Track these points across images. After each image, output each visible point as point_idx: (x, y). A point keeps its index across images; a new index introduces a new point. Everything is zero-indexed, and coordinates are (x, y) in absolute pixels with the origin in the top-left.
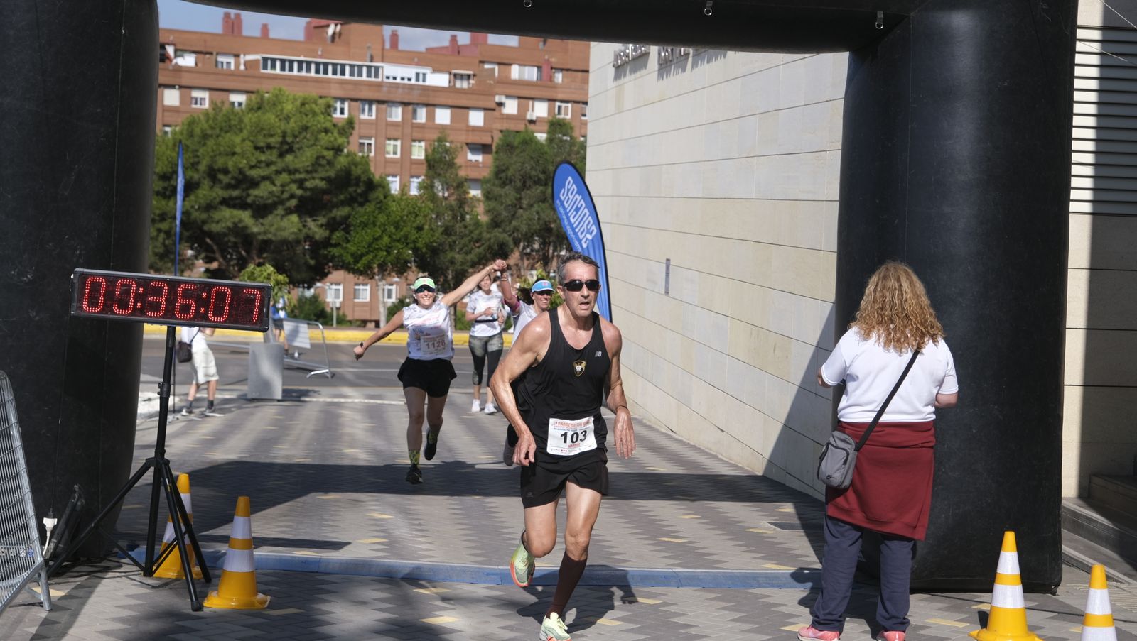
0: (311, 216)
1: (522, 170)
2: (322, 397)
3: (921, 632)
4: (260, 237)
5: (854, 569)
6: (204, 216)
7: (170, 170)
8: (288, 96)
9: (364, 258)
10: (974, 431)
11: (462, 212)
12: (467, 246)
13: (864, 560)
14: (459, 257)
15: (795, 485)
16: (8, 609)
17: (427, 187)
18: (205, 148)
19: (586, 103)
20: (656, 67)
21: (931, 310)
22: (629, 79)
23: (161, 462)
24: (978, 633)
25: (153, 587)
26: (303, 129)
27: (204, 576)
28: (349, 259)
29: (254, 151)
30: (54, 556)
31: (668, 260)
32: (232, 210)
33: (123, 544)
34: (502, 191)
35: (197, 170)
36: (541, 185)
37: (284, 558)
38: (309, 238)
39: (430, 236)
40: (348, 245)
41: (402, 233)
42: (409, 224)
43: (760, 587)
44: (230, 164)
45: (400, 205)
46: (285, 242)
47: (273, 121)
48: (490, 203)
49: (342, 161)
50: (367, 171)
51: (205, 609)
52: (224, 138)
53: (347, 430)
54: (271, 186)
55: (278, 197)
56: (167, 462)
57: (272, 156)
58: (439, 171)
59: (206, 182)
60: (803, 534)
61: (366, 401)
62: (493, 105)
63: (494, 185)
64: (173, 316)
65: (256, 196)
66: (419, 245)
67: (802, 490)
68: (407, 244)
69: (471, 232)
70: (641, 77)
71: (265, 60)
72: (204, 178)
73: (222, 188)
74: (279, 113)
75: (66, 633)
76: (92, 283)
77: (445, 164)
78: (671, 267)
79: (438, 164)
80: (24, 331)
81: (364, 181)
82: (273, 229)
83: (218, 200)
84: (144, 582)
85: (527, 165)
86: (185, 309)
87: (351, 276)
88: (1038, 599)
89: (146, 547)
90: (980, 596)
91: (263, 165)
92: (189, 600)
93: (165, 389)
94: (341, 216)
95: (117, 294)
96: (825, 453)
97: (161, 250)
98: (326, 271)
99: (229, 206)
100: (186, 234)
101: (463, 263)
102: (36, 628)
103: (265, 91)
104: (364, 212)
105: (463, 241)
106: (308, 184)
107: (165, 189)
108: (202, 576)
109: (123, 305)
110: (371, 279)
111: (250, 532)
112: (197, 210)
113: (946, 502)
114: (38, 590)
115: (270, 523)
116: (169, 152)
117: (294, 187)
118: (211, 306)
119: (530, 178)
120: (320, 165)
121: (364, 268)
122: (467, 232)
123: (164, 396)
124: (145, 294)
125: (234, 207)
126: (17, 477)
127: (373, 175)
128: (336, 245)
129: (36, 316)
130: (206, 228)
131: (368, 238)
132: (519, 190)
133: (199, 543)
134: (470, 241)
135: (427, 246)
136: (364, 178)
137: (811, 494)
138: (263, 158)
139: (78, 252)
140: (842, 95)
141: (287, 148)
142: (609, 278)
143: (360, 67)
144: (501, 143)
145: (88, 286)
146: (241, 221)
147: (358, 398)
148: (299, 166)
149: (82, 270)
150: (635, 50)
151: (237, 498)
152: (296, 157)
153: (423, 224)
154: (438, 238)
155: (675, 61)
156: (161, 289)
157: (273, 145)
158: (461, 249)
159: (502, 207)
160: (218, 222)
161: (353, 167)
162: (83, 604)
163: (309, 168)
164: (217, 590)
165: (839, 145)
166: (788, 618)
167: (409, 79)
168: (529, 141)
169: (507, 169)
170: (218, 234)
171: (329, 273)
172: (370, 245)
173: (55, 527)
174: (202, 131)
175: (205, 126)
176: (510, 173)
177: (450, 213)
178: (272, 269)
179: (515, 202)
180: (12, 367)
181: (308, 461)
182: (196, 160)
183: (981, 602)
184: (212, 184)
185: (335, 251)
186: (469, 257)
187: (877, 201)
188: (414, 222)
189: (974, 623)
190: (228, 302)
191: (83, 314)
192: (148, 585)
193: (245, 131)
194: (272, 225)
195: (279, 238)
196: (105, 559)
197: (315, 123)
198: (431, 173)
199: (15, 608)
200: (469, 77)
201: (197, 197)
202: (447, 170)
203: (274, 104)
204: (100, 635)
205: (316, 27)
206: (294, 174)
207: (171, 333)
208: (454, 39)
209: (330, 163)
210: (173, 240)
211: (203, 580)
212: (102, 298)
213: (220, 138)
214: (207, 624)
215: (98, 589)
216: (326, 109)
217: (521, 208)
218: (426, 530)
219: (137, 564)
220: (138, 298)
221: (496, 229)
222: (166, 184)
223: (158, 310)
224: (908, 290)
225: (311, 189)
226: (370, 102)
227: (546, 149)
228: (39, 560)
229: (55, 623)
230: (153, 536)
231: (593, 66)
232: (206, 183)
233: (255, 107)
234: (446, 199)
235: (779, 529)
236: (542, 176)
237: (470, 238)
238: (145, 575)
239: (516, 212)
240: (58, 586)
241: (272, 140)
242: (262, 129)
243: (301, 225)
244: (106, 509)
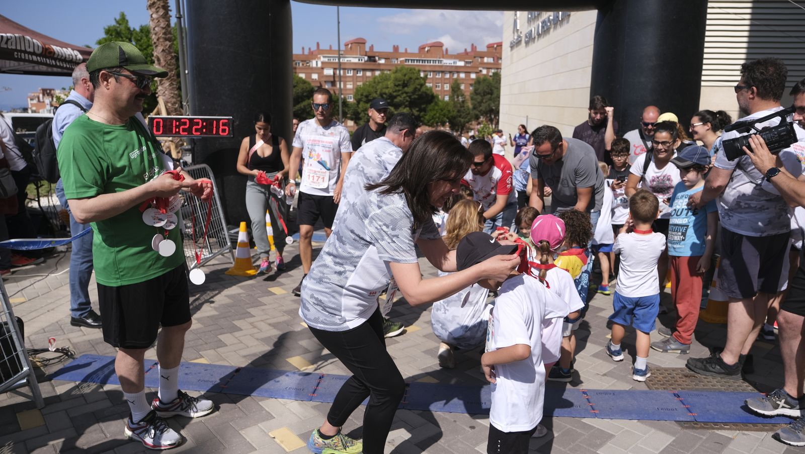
0: (413, 108)
1: (483, 90)
11: (464, 105)
12: (465, 116)
14: (462, 120)
17: (451, 98)
22: (515, 50)
26: (410, 78)
29: (394, 87)
31: (527, 116)
34: (476, 97)
38: (413, 114)
39: (453, 113)
41: (443, 112)
42: (445, 109)
44: (387, 91)
45: (442, 103)
47: (401, 76)
48: (473, 101)
49: (423, 89)
50: (431, 91)
54: (400, 98)
55: (402, 102)
57: (400, 88)
62: (478, 71)
63: (474, 95)
66: (449, 116)
71: (406, 60)
74: (403, 73)
78: (528, 119)
79: (455, 89)
81: (431, 96)
85: (485, 88)
91: (397, 91)
94: (423, 107)
97: (366, 120)
104: (431, 106)
105: (463, 114)
106: (413, 97)
117: (407, 98)
119: (486, 92)
120: (416, 91)
122: (465, 111)
127: (434, 95)
128: (422, 117)
131: (432, 114)
132: (482, 96)
136: (430, 94)
138: (397, 88)
141: (405, 85)
143: (436, 61)
148: (409, 91)
150: (517, 39)
152: (408, 88)
153: (450, 109)
154: (456, 114)
157: (401, 84)
158: (463, 117)
159: (477, 103)
161: (427, 91)
163: (413, 92)
167: (451, 64)
172: (433, 117)
175: (379, 79)
176: (479, 90)
179: (481, 100)
185: (422, 119)
186: (467, 120)
188: (447, 109)
197: (414, 76)
198: (452, 93)
200: (470, 62)
202: (457, 91)
203: (401, 71)
205: (422, 48)
206: (407, 94)
208: (466, 50)
209: (419, 90)
213: (384, 83)
217: (483, 103)
221: (475, 110)
225: (413, 99)
237: (466, 113)
239: (481, 104)
242: (397, 80)
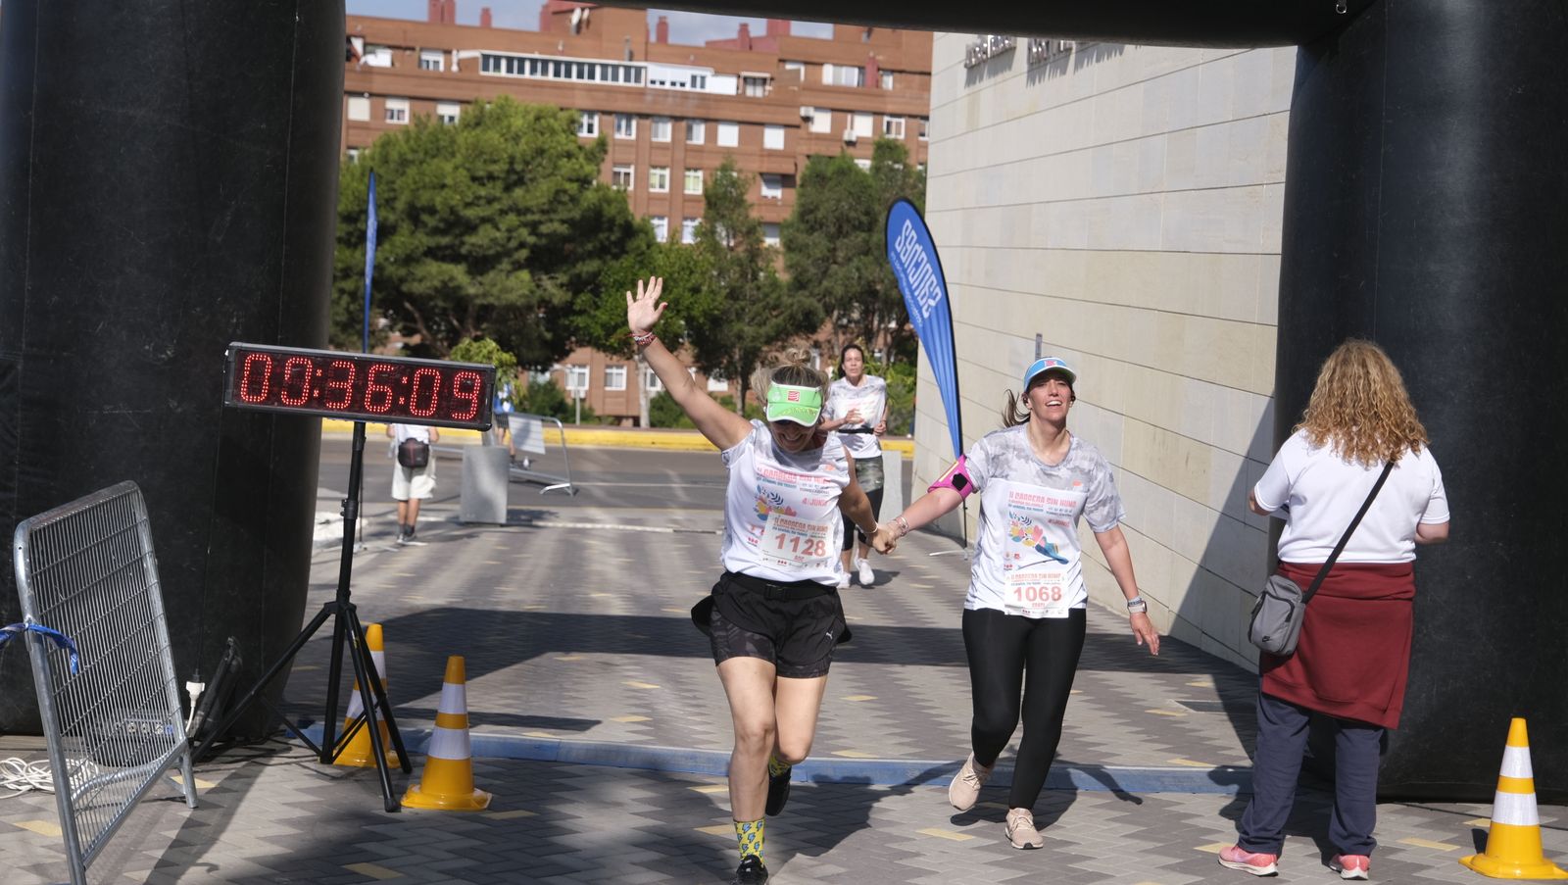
0: (547, 273)
1: (837, 209)
2: (562, 521)
3: (1392, 857)
4: (478, 301)
5: (1299, 768)
6: (402, 272)
7: (357, 209)
8: (517, 108)
9: (619, 331)
10: (1469, 577)
11: (756, 269)
12: (760, 315)
13: (1312, 756)
14: (749, 330)
15: (1214, 649)
16: (140, 805)
17: (706, 234)
18: (404, 179)
19: (926, 118)
20: (1025, 67)
21: (1411, 407)
22: (987, 85)
23: (345, 608)
24: (1473, 859)
25: (333, 778)
26: (537, 152)
27: (402, 764)
28: (599, 331)
29: (470, 183)
30: (200, 734)
31: (1039, 336)
32: (440, 263)
33: (293, 718)
34: (808, 240)
35: (393, 209)
36: (864, 231)
37: (511, 741)
38: (544, 303)
39: (709, 300)
40: (598, 313)
41: (671, 297)
42: (681, 284)
43: (1165, 789)
44: (438, 201)
45: (668, 258)
46: (511, 308)
47: (496, 142)
48: (792, 255)
49: (590, 197)
50: (624, 210)
51: (402, 810)
52: (429, 165)
53: (596, 567)
54: (494, 231)
55: (503, 246)
56: (354, 607)
57: (495, 189)
58: (726, 212)
59: (405, 225)
60: (1226, 718)
61: (621, 527)
62: (798, 121)
63: (798, 230)
64: (362, 409)
65: (473, 245)
66: (695, 313)
67: (1224, 657)
68: (678, 311)
69: (766, 295)
70: (1004, 81)
71: (486, 58)
72: (403, 220)
73: (427, 234)
74: (504, 131)
75: (217, 839)
76: (253, 362)
77: (730, 201)
78: (1043, 345)
79: (722, 201)
80: (162, 427)
81: (620, 225)
82: (495, 291)
83: (421, 249)
84: (321, 770)
85: (843, 203)
86: (378, 398)
87: (601, 355)
88: (1558, 813)
89: (323, 723)
90: (1476, 808)
91: (482, 202)
92: (382, 797)
93: (351, 508)
94: (587, 272)
95: (287, 377)
96: (1259, 606)
97: (343, 318)
98: (567, 348)
99: (436, 258)
100: (379, 296)
101: (754, 339)
102: (176, 832)
103: (486, 100)
104: (619, 266)
105: (754, 308)
106: (544, 229)
107: (350, 234)
108: (399, 764)
109: (295, 393)
110: (628, 359)
111: (465, 705)
112: (392, 264)
113: (1428, 677)
114: (179, 779)
115: (492, 692)
116: (355, 184)
117: (524, 232)
118: (414, 395)
119: (848, 221)
120: (560, 202)
121: (619, 344)
122: (761, 296)
123: (350, 517)
124: (325, 378)
125: (443, 259)
126: (152, 625)
127: (632, 215)
128: (581, 312)
129: (178, 407)
130: (405, 288)
132: (832, 238)
133: (395, 719)
134: (764, 308)
135: (705, 313)
136: (619, 220)
137: (1236, 662)
138: (483, 192)
139: (235, 320)
140: (1288, 106)
141: (515, 179)
142: (958, 361)
143: (615, 68)
144: (807, 172)
145: (247, 366)
146: (452, 279)
147: (610, 523)
148: (531, 203)
149: (239, 344)
150: (995, 43)
151: (447, 658)
152: (528, 191)
153: (701, 285)
154: (721, 304)
155: (1051, 60)
156: (347, 370)
157: (496, 174)
158: (753, 319)
159: (810, 262)
160: (421, 281)
161: (605, 206)
162: (240, 800)
163: (546, 207)
164: (419, 783)
165: (1282, 177)
166: (1206, 834)
167: (683, 85)
168: (847, 171)
169: (817, 208)
170: (421, 295)
171: (571, 350)
173: (202, 695)
174: (401, 155)
175: (405, 148)
176: (820, 215)
177: (737, 269)
178: (494, 344)
179: (828, 254)
180: (146, 477)
181: (542, 609)
182: (392, 195)
183: (1477, 816)
184: (413, 228)
185: (580, 321)
186: (763, 330)
187: (1336, 255)
188: (688, 281)
189: (1467, 846)
190: (436, 390)
191: (240, 404)
192: (326, 775)
193: (458, 156)
194: (494, 285)
195: (504, 302)
196: (269, 739)
197: (554, 144)
198: (712, 213)
199: (148, 804)
200: (764, 81)
201: (392, 245)
202: (733, 210)
203: (498, 119)
204: (262, 842)
205: (555, 13)
206: (525, 214)
207: (360, 431)
209: (574, 200)
210: (359, 305)
211: (400, 770)
212: (266, 383)
213: (425, 165)
214: (407, 830)
215: (259, 780)
216: (568, 125)
217: (835, 262)
218: (705, 706)
219: (311, 746)
220: (315, 382)
221: (800, 292)
222: (351, 228)
223: (342, 400)
224: (1378, 379)
225: (547, 235)
226: (629, 116)
227: (870, 181)
228: (181, 739)
229: (201, 825)
230: (333, 708)
231: (937, 65)
232: (405, 227)
233: (472, 123)
234: (731, 249)
235: (1192, 711)
236: (864, 219)
237: (764, 303)
238: (322, 762)
239: (827, 269)
240: (206, 775)
241: (495, 168)
242: (482, 153)
243: (533, 284)
244: (273, 669)
